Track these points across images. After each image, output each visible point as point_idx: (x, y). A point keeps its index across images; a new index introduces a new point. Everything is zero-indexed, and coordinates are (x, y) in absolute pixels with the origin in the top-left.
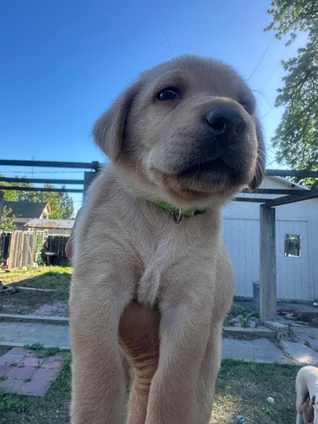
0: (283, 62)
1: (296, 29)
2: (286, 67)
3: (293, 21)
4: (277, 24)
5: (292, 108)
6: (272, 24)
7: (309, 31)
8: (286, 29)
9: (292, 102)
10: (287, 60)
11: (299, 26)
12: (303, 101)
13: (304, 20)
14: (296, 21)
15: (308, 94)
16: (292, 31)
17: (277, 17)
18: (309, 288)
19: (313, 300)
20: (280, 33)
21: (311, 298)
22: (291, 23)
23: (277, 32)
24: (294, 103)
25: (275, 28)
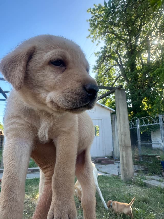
0: (95, 53)
1: (99, 39)
2: (96, 55)
3: (98, 35)
4: (92, 36)
5: (98, 73)
6: (90, 36)
7: (105, 40)
8: (96, 38)
9: (98, 70)
10: (96, 52)
11: (101, 38)
12: (103, 70)
13: (103, 36)
14: (99, 36)
15: (105, 67)
16: (98, 40)
17: (92, 33)
18: (103, 150)
19: (105, 156)
20: (93, 40)
21: (104, 155)
22: (98, 36)
23: (92, 39)
24: (99, 71)
25: (91, 38)
